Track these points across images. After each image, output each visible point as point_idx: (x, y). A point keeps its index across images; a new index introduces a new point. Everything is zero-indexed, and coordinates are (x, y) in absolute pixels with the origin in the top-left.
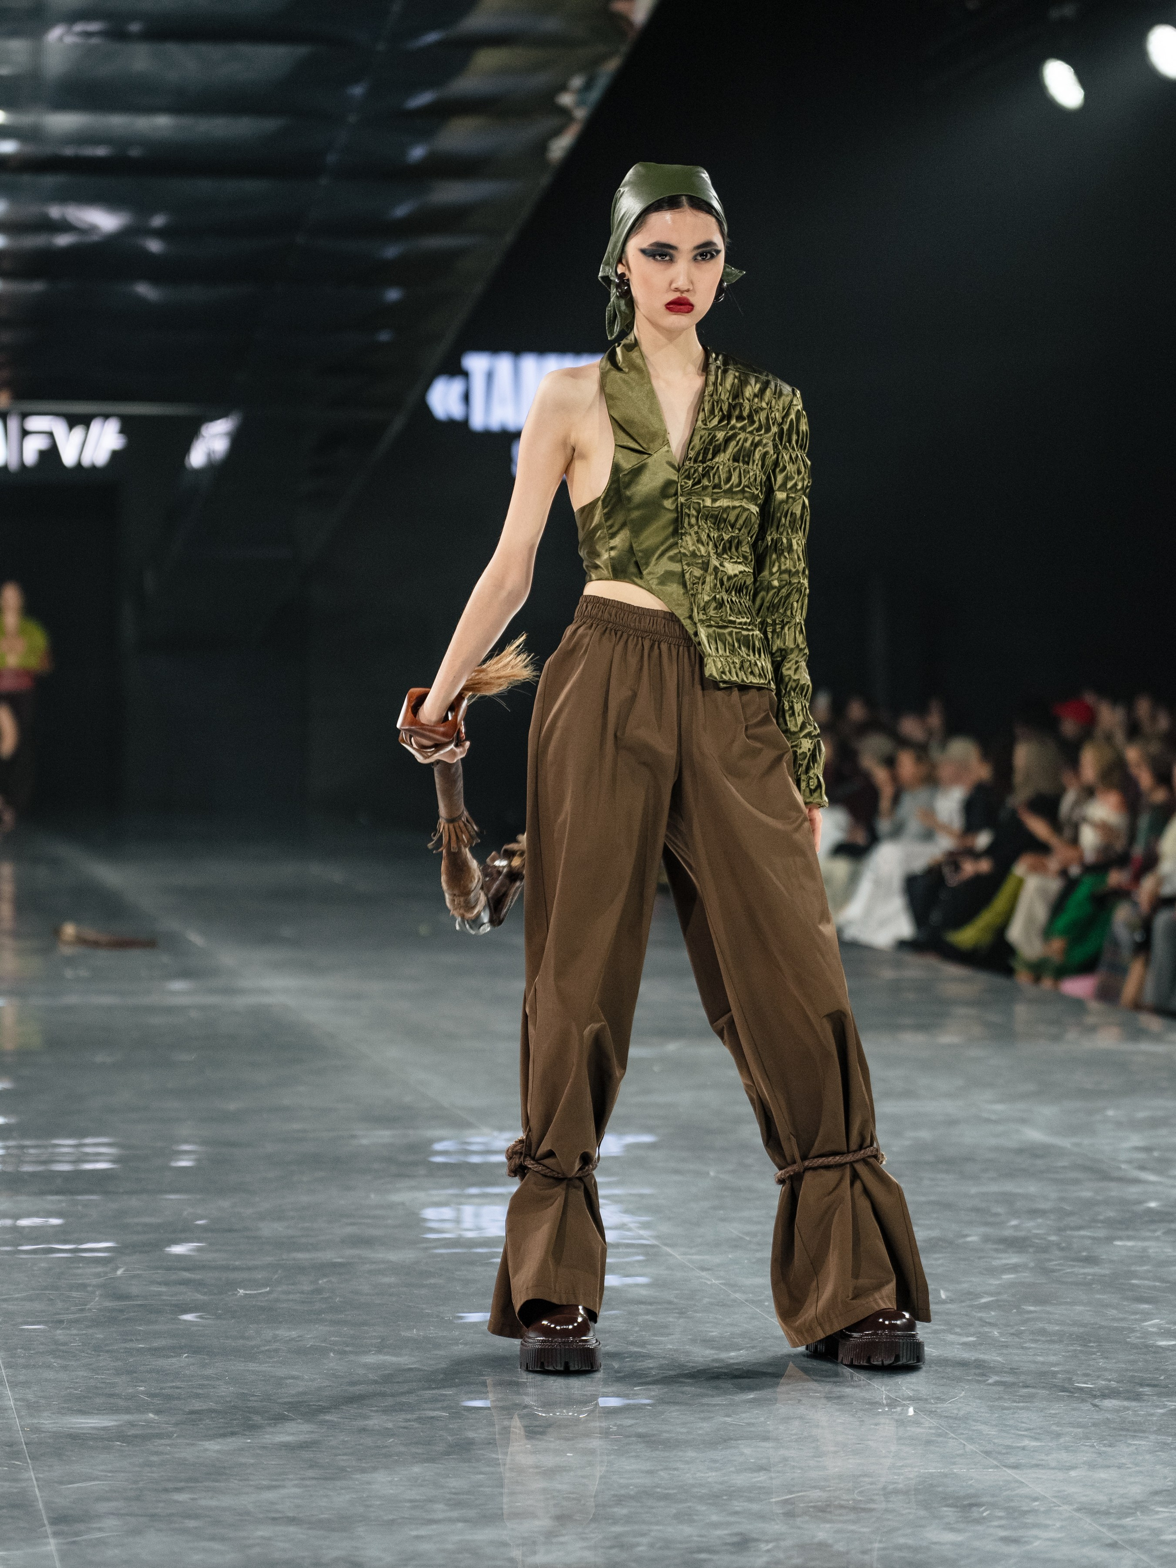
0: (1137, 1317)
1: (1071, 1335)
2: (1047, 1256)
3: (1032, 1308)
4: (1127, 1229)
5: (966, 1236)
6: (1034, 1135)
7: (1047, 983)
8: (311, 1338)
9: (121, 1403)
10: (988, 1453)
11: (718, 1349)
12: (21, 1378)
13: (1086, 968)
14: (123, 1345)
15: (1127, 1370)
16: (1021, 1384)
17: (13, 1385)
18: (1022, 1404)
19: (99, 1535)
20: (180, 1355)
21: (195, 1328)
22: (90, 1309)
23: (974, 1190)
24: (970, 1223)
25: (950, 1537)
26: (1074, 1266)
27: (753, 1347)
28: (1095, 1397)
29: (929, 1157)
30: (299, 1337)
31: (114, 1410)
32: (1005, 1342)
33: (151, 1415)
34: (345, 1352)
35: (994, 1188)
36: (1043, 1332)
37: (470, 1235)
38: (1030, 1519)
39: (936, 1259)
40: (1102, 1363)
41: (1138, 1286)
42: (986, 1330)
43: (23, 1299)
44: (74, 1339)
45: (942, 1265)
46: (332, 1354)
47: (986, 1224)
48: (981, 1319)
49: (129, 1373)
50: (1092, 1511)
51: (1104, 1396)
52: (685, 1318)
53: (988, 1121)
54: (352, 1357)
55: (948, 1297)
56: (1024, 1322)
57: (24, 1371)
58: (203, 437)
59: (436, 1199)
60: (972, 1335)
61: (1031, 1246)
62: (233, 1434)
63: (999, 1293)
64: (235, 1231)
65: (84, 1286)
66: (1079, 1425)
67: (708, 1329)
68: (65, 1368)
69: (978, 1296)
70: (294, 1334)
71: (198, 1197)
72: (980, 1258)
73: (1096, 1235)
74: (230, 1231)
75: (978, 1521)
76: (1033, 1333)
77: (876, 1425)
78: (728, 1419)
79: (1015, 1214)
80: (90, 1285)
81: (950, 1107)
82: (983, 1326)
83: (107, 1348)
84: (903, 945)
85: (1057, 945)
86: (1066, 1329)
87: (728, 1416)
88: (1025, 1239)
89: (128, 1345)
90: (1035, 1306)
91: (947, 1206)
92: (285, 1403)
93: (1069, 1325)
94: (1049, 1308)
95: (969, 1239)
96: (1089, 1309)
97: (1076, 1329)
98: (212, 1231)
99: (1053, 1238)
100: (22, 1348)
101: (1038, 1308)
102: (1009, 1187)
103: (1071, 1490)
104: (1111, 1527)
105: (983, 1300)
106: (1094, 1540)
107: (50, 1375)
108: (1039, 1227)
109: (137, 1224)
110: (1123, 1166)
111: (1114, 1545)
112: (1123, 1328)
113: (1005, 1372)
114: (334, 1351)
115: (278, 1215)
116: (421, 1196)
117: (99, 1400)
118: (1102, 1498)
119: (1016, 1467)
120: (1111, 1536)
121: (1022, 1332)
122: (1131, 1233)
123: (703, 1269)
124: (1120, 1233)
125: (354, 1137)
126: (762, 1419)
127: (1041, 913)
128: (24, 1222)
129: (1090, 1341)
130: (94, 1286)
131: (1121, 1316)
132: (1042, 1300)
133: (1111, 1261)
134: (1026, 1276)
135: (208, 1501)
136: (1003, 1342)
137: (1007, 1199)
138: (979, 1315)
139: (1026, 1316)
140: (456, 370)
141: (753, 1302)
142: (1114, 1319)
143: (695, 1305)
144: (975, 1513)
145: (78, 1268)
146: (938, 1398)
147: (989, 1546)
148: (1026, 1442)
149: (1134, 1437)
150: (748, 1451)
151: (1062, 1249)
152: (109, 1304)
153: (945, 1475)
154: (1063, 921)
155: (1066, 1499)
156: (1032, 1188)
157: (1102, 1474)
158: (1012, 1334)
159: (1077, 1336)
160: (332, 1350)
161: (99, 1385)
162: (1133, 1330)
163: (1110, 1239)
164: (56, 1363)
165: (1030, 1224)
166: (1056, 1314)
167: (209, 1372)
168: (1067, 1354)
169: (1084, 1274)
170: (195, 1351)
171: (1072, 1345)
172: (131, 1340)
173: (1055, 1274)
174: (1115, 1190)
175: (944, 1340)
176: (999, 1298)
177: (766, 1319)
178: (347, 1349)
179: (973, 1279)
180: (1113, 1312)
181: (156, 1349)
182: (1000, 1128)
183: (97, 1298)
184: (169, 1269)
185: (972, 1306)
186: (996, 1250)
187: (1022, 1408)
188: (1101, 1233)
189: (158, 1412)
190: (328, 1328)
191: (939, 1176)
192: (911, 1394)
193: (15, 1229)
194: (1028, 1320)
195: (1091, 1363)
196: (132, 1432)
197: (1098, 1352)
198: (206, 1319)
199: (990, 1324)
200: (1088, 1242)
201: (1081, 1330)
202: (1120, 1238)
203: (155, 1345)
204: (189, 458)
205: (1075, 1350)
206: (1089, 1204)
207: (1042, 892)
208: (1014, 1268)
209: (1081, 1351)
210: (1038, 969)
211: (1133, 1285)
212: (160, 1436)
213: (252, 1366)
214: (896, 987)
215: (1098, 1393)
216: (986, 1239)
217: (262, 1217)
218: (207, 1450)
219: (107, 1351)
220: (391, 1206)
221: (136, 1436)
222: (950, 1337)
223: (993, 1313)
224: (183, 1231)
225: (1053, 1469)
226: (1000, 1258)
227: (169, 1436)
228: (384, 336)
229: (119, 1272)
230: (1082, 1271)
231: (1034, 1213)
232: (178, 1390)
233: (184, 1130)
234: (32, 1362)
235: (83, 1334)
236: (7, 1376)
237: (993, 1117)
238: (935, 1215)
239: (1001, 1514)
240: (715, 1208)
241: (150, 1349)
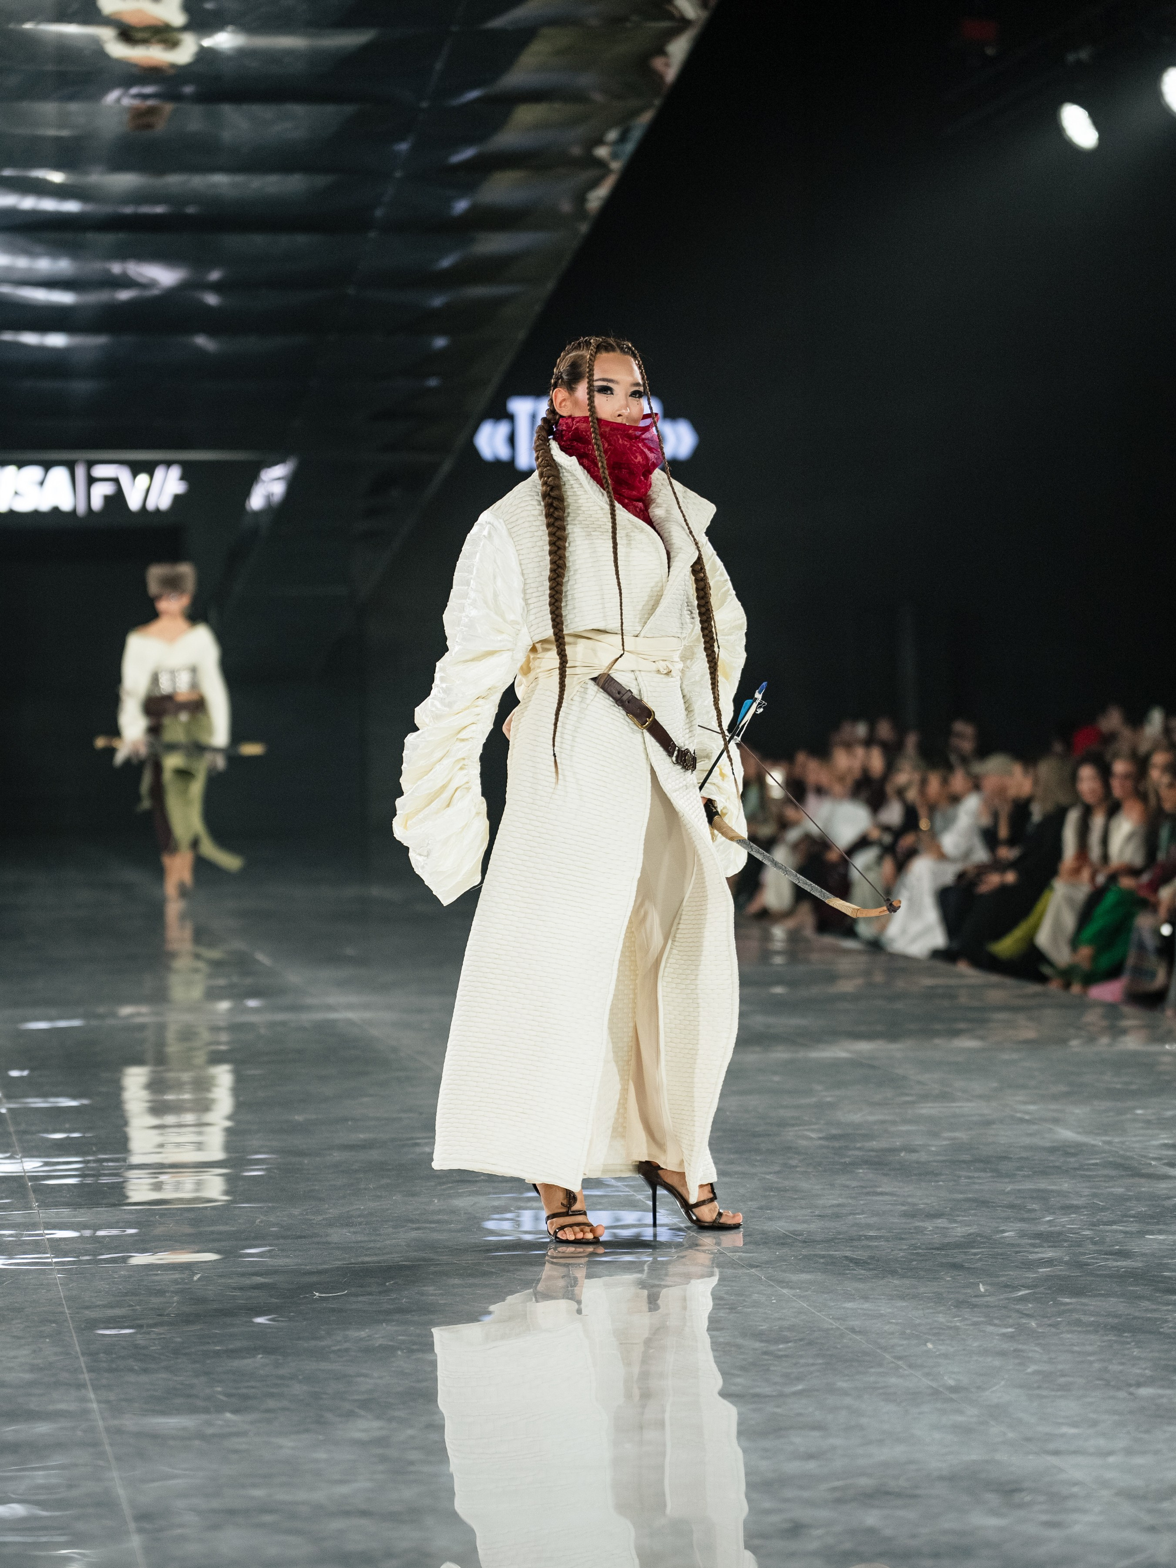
0: (1170, 1307)
1: (1105, 1326)
2: (1081, 1250)
3: (1068, 1300)
4: (1158, 1223)
5: (1003, 1231)
6: (1067, 1134)
7: (1076, 989)
8: (379, 1338)
9: (200, 1403)
10: (1028, 1439)
11: (767, 1341)
12: (104, 1382)
13: (1113, 973)
14: (201, 1348)
15: (1160, 1359)
16: (1058, 1373)
17: (96, 1388)
18: (1059, 1393)
19: (179, 1531)
20: (254, 1356)
21: (270, 1330)
22: (168, 1315)
23: (1009, 1188)
24: (1007, 1219)
25: (993, 1522)
26: (1108, 1259)
27: (801, 1340)
28: (1130, 1385)
29: (967, 1157)
30: (368, 1336)
31: (193, 1410)
32: (1041, 1332)
33: (228, 1415)
34: (412, 1351)
35: (1028, 1185)
36: (1078, 1323)
37: (528, 1237)
38: (1071, 1504)
39: (975, 1254)
40: (1136, 1352)
41: (1170, 1278)
42: (1024, 1321)
43: (104, 1306)
44: (154, 1343)
45: (980, 1260)
46: (399, 1353)
47: (1023, 1220)
48: (1018, 1311)
49: (207, 1374)
50: (1130, 1495)
51: (1139, 1385)
52: (735, 1313)
53: (1022, 1121)
54: (420, 1355)
55: (986, 1290)
56: (1060, 1314)
57: (106, 1375)
58: (264, 482)
59: (496, 1203)
60: (1011, 1326)
61: (1066, 1241)
62: (307, 1431)
63: (1035, 1286)
64: (305, 1237)
65: (161, 1293)
66: (1115, 1412)
67: (757, 1324)
68: (145, 1371)
69: (1016, 1288)
70: (363, 1334)
71: (270, 1205)
72: (1017, 1252)
73: (1128, 1229)
74: (300, 1237)
75: (1021, 1506)
76: (1069, 1324)
77: (920, 1413)
78: (778, 1410)
79: (1049, 1210)
80: (168, 1292)
81: (986, 1109)
82: (1021, 1318)
83: (187, 1351)
84: (936, 954)
85: (1085, 951)
86: (1101, 1320)
87: (778, 1406)
88: (1060, 1233)
89: (205, 1348)
90: (1071, 1298)
91: (984, 1203)
92: (356, 1401)
93: (1103, 1315)
94: (1084, 1300)
95: (1006, 1234)
96: (1122, 1300)
97: (1110, 1320)
98: (284, 1238)
99: (1087, 1232)
100: (103, 1353)
101: (1073, 1300)
102: (1043, 1184)
103: (1109, 1475)
104: (1150, 1511)
105: (1020, 1293)
106: (1134, 1524)
107: (132, 1378)
108: (1072, 1222)
109: (212, 1233)
110: (1153, 1163)
111: (1152, 1529)
112: (1156, 1318)
113: (1045, 1362)
114: (402, 1350)
115: (346, 1221)
116: (482, 1201)
117: (178, 1401)
118: (1139, 1483)
119: (1056, 1453)
120: (1148, 1519)
121: (1059, 1323)
122: (1161, 1227)
123: (752, 1266)
124: (1150, 1228)
125: (417, 1145)
126: (810, 1410)
127: (1069, 921)
128: (101, 1233)
129: (1124, 1332)
130: (173, 1292)
131: (1154, 1307)
132: (1078, 1292)
133: (1143, 1255)
134: (1060, 1270)
135: (282, 1496)
136: (1039, 1332)
137: (1042, 1196)
138: (1017, 1307)
139: (1062, 1308)
140: (503, 414)
141: (800, 1297)
142: (1147, 1310)
143: (744, 1300)
144: (1017, 1498)
145: (157, 1275)
146: (978, 1388)
147: (1031, 1529)
148: (1065, 1430)
149: (1169, 1424)
150: (800, 1441)
151: (1095, 1243)
152: (187, 1309)
153: (987, 1462)
154: (1090, 931)
155: (1105, 1484)
156: (1065, 1185)
157: (1139, 1460)
158: (1050, 1325)
159: (1112, 1327)
160: (399, 1348)
161: (179, 1386)
162: (1166, 1321)
163: (1141, 1233)
164: (136, 1366)
165: (1065, 1219)
166: (1091, 1305)
167: (282, 1372)
168: (1103, 1344)
169: (1117, 1267)
170: (268, 1351)
171: (1107, 1335)
172: (209, 1343)
173: (1089, 1267)
174: (1146, 1187)
175: (984, 1331)
176: (1036, 1290)
177: (813, 1313)
178: (415, 1347)
179: (1011, 1273)
180: (1146, 1304)
181: (232, 1351)
182: (1035, 1127)
183: (175, 1304)
184: (243, 1275)
185: (1008, 1299)
186: (1034, 1246)
187: (1061, 1397)
188: (1134, 1227)
189: (235, 1411)
190: (395, 1328)
191: (976, 1175)
192: (952, 1383)
193: (95, 1239)
194: (1064, 1312)
195: (1126, 1352)
196: (210, 1431)
197: (1132, 1342)
198: (278, 1321)
199: (1028, 1316)
200: (1120, 1236)
201: (1116, 1321)
202: (1152, 1233)
203: (231, 1347)
204: (249, 500)
205: (1110, 1341)
206: (1122, 1199)
207: (1070, 900)
208: (1050, 1262)
209: (1116, 1342)
210: (1067, 976)
211: (1165, 1277)
212: (238, 1434)
213: (324, 1365)
214: (930, 995)
215: (1133, 1382)
216: (1022, 1234)
217: (331, 1224)
218: (281, 1447)
219: (185, 1354)
220: (453, 1211)
221: (214, 1435)
222: (990, 1329)
223: (1030, 1305)
224: (256, 1238)
225: (1092, 1454)
226: (1037, 1253)
227: (244, 1434)
228: (433, 382)
229: (195, 1278)
230: (1115, 1264)
231: (1067, 1209)
232: (253, 1390)
233: (255, 1143)
234: (114, 1366)
235: (161, 1338)
236: (91, 1380)
237: (1027, 1117)
238: (973, 1211)
239: (1041, 1498)
240: (761, 1208)
241: (226, 1351)
